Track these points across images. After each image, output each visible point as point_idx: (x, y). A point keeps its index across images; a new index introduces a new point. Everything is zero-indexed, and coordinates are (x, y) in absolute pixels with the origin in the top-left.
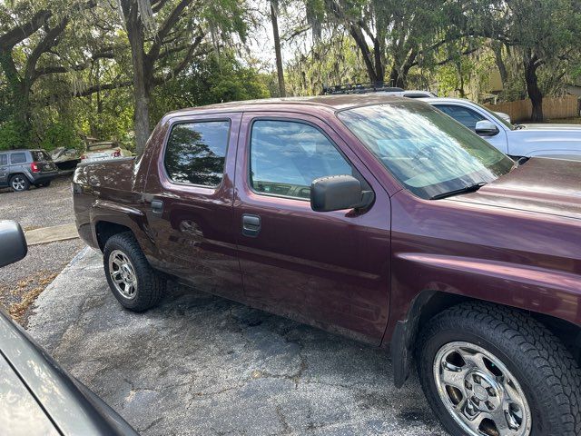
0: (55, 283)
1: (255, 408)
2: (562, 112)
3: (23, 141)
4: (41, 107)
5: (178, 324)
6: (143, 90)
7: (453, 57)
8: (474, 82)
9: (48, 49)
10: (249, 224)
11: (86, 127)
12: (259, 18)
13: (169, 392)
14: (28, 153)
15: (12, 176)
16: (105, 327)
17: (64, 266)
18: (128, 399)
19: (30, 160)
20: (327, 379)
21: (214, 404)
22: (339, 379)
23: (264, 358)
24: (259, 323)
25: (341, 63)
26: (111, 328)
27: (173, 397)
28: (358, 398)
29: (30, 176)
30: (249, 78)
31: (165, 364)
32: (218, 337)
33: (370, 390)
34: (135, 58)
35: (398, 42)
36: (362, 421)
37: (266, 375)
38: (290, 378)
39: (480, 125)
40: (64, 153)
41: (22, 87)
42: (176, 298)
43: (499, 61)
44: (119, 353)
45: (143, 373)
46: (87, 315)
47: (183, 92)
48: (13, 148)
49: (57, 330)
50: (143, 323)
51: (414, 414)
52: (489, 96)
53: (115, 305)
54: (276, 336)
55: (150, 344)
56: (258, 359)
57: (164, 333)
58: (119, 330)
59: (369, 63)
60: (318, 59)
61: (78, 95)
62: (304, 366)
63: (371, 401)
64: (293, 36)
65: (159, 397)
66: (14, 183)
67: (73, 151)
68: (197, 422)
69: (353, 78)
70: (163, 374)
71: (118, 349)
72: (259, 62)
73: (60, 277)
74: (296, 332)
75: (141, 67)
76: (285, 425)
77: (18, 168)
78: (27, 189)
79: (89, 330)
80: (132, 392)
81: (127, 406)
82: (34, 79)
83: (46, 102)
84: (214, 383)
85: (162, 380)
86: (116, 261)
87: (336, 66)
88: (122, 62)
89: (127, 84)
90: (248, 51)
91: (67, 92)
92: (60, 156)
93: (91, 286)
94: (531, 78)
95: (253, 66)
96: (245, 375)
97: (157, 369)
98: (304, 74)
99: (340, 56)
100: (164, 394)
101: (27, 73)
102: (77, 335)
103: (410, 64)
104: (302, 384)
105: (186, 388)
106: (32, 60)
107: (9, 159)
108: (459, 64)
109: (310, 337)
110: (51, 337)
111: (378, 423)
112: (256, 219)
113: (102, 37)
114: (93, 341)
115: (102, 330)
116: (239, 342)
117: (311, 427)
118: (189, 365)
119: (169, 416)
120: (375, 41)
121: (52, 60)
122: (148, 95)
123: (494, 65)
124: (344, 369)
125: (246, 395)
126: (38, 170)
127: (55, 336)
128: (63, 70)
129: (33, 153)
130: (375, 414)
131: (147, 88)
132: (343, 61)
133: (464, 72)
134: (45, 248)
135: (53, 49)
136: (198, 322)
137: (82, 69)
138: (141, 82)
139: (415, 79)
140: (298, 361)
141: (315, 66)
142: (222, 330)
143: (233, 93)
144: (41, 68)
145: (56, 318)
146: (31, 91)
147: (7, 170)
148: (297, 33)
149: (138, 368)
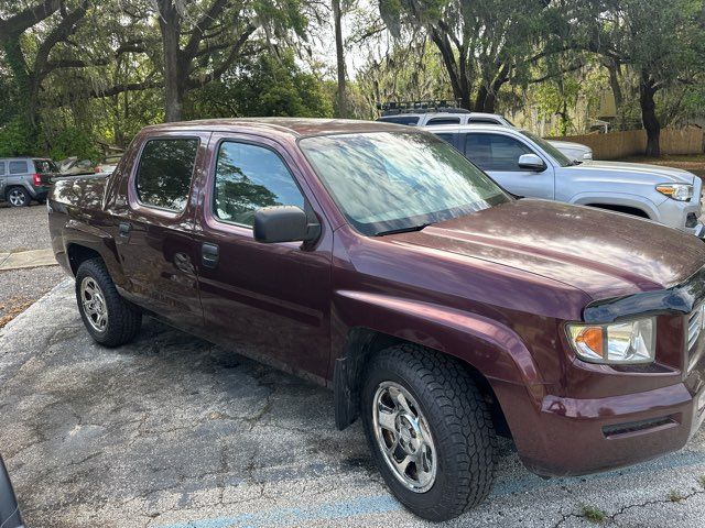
0: (28, 312)
1: (200, 447)
2: (683, 147)
3: (29, 147)
4: (53, 107)
5: (148, 362)
6: (175, 93)
7: (553, 74)
8: (582, 105)
9: (63, 38)
10: (209, 254)
11: (109, 134)
12: (325, 12)
13: (116, 429)
14: (30, 162)
15: (10, 188)
16: (70, 360)
17: (43, 294)
18: (72, 433)
19: (32, 170)
20: (286, 423)
21: (160, 441)
22: (299, 424)
23: (228, 399)
24: (235, 366)
25: (421, 73)
26: (75, 362)
27: (119, 433)
28: (309, 442)
29: (31, 189)
30: (308, 86)
31: (121, 401)
32: (187, 377)
33: (326, 434)
34: (168, 54)
35: (489, 51)
36: (304, 463)
37: (224, 416)
38: (248, 420)
39: (525, 159)
40: (76, 164)
41: (30, 82)
42: (156, 334)
43: (613, 81)
44: (75, 388)
45: (95, 409)
46: (54, 348)
47: (226, 98)
48: (17, 155)
49: (17, 361)
50: (112, 359)
51: (360, 460)
52: (598, 123)
53: (87, 339)
54: (250, 379)
55: (112, 380)
56: (221, 401)
57: (131, 370)
58: (84, 365)
59: (453, 76)
60: (394, 66)
61: (101, 96)
62: (267, 410)
63: (323, 445)
64: (364, 37)
65: (104, 432)
66: (12, 197)
67: (88, 163)
68: (136, 458)
69: (435, 92)
70: (116, 410)
71: (76, 383)
72: (324, 66)
73: (36, 306)
74: (272, 376)
75: (174, 66)
76: (225, 465)
77: (17, 179)
78: (28, 204)
79: (51, 364)
80: (77, 427)
81: (68, 440)
82: (45, 73)
83: (59, 102)
84: (166, 421)
85: (113, 417)
86: (88, 289)
87: (415, 76)
88: (155, 57)
89: (159, 85)
90: (310, 52)
91: (84, 91)
92: (71, 167)
93: (66, 318)
94: (647, 104)
95: (316, 71)
96: (201, 416)
97: (111, 405)
98: (376, 84)
99: (420, 65)
100: (109, 430)
101: (36, 65)
102: (37, 367)
103: (503, 79)
104: (258, 427)
105: (136, 425)
106: (44, 49)
107: (7, 167)
108: (560, 83)
109: (286, 381)
110: (8, 367)
111: (320, 467)
112: (214, 248)
113: (131, 27)
114: (52, 375)
115: (65, 364)
116: (207, 383)
117: (251, 467)
118: (146, 403)
119: (108, 451)
120: (462, 50)
121: (67, 52)
122: (181, 99)
123: (607, 85)
124: (308, 414)
125: (196, 435)
126: (41, 183)
127: (13, 366)
128: (81, 64)
129: (36, 162)
130: (321, 458)
131: (181, 90)
132: (424, 70)
133: (569, 93)
134: (28, 273)
135: (70, 37)
136: (170, 361)
137: (105, 64)
138: (175, 84)
139: (508, 97)
140: (263, 404)
141: (391, 75)
142: (193, 370)
143: (286, 103)
144: (54, 60)
145: (19, 348)
146: (40, 86)
147: (5, 181)
148: (369, 34)
149: (91, 404)
